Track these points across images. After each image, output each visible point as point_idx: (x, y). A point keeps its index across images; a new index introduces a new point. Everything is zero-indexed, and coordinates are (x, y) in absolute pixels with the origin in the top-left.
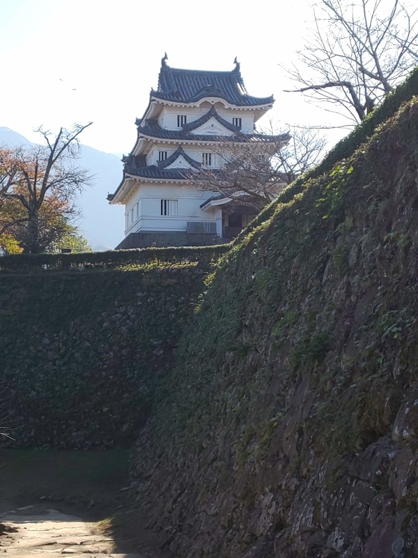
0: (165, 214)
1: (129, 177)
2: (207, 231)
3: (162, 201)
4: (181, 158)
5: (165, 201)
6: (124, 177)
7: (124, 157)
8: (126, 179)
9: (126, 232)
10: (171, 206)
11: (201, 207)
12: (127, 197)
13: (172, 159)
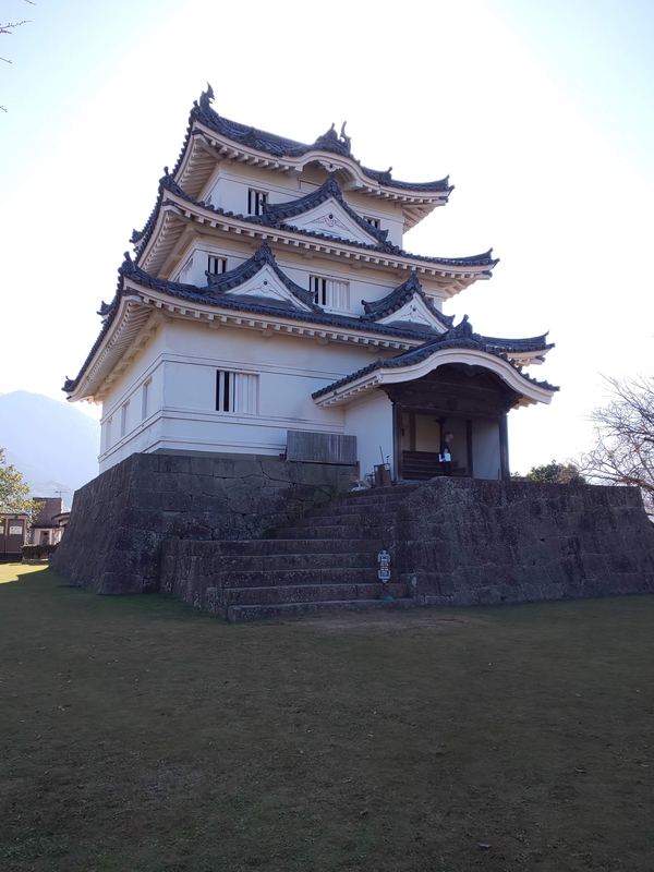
0: (226, 409)
1: (136, 293)
2: (337, 456)
3: (218, 372)
4: (265, 273)
5: (227, 374)
6: (121, 292)
7: (104, 306)
8: (124, 299)
9: (103, 457)
10: (240, 387)
11: (315, 396)
12: (112, 377)
13: (246, 273)
